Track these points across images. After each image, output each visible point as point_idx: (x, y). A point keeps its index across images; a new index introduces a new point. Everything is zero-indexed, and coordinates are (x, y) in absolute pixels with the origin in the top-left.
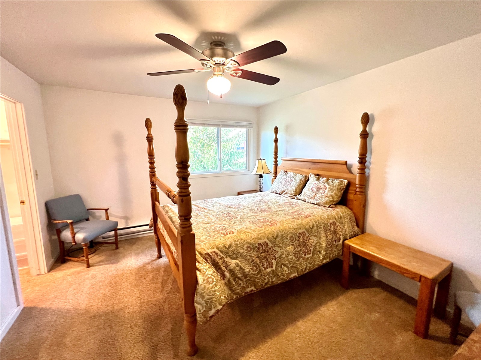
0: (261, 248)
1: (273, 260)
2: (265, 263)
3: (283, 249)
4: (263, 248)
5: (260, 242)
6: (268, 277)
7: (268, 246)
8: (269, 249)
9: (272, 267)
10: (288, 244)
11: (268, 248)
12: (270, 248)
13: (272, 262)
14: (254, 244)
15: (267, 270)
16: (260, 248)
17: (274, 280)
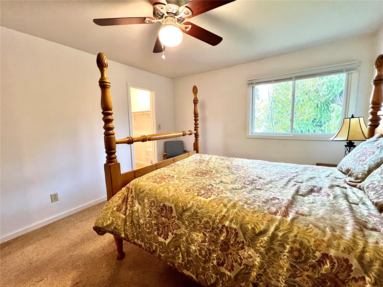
0: (165, 212)
1: (171, 233)
2: (161, 230)
3: (188, 230)
4: (166, 212)
5: (167, 204)
6: (157, 245)
7: (172, 213)
8: (171, 218)
9: (166, 240)
10: (198, 228)
11: (171, 215)
12: (173, 218)
13: (168, 235)
14: (160, 202)
15: (159, 238)
16: (163, 210)
17: (162, 255)
